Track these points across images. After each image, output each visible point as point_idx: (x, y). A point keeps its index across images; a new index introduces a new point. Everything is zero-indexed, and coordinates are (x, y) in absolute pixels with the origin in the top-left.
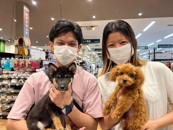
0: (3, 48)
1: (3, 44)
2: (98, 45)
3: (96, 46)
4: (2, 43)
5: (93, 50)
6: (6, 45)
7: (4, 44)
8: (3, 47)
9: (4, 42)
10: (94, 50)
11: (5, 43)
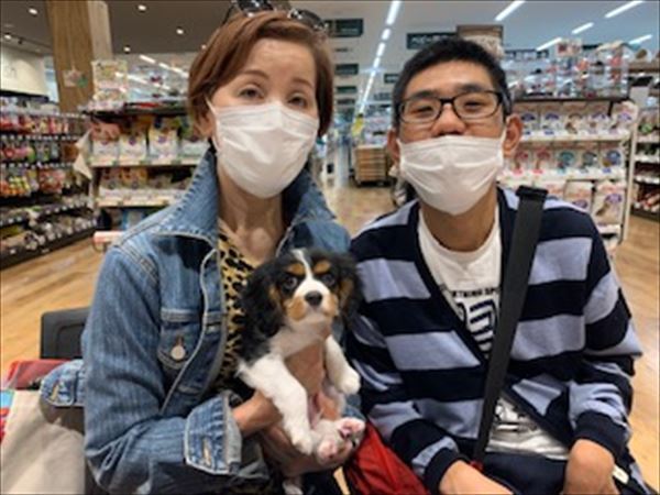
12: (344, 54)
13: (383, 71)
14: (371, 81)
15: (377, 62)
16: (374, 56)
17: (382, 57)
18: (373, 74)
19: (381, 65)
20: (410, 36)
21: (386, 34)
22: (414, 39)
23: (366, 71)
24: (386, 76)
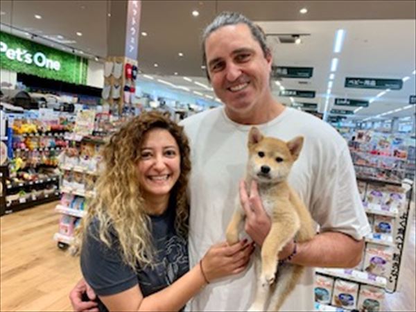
0: (83, 75)
1: (83, 66)
2: (306, 83)
3: (300, 83)
4: (81, 64)
5: (291, 93)
6: (89, 69)
7: (85, 65)
8: (83, 73)
9: (86, 61)
10: (295, 93)
11: (87, 64)
12: (305, 85)
13: (335, 97)
14: (327, 102)
15: (329, 91)
16: (326, 88)
17: (332, 89)
18: (328, 97)
19: (332, 93)
20: (348, 79)
21: (332, 76)
22: (351, 82)
23: (323, 96)
24: (336, 100)
